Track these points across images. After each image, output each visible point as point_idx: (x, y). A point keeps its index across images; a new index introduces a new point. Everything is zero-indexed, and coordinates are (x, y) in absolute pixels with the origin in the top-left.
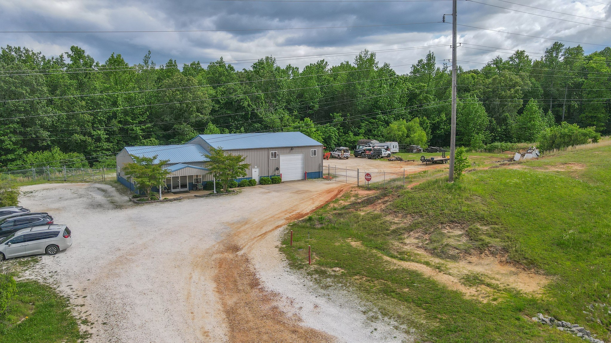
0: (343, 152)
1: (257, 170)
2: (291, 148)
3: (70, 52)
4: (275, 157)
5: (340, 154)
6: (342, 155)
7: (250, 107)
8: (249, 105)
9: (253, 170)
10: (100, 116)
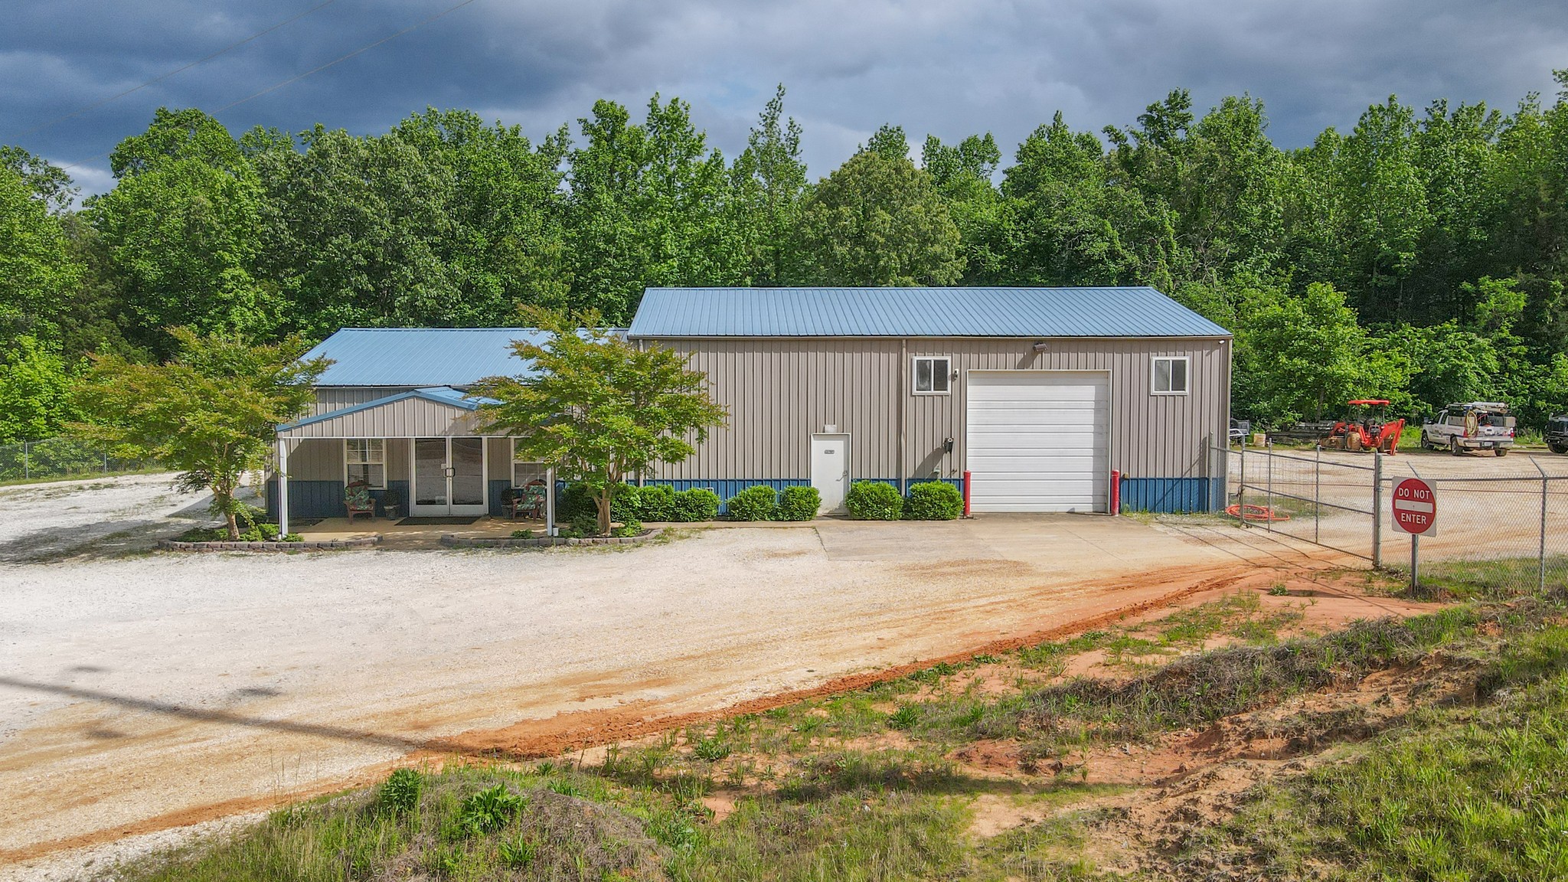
0: (1471, 421)
1: (838, 446)
2: (1029, 347)
3: (592, 119)
4: (941, 384)
5: (1459, 431)
6: (1466, 435)
7: (1119, 260)
8: (1113, 255)
9: (817, 446)
10: (606, 291)
